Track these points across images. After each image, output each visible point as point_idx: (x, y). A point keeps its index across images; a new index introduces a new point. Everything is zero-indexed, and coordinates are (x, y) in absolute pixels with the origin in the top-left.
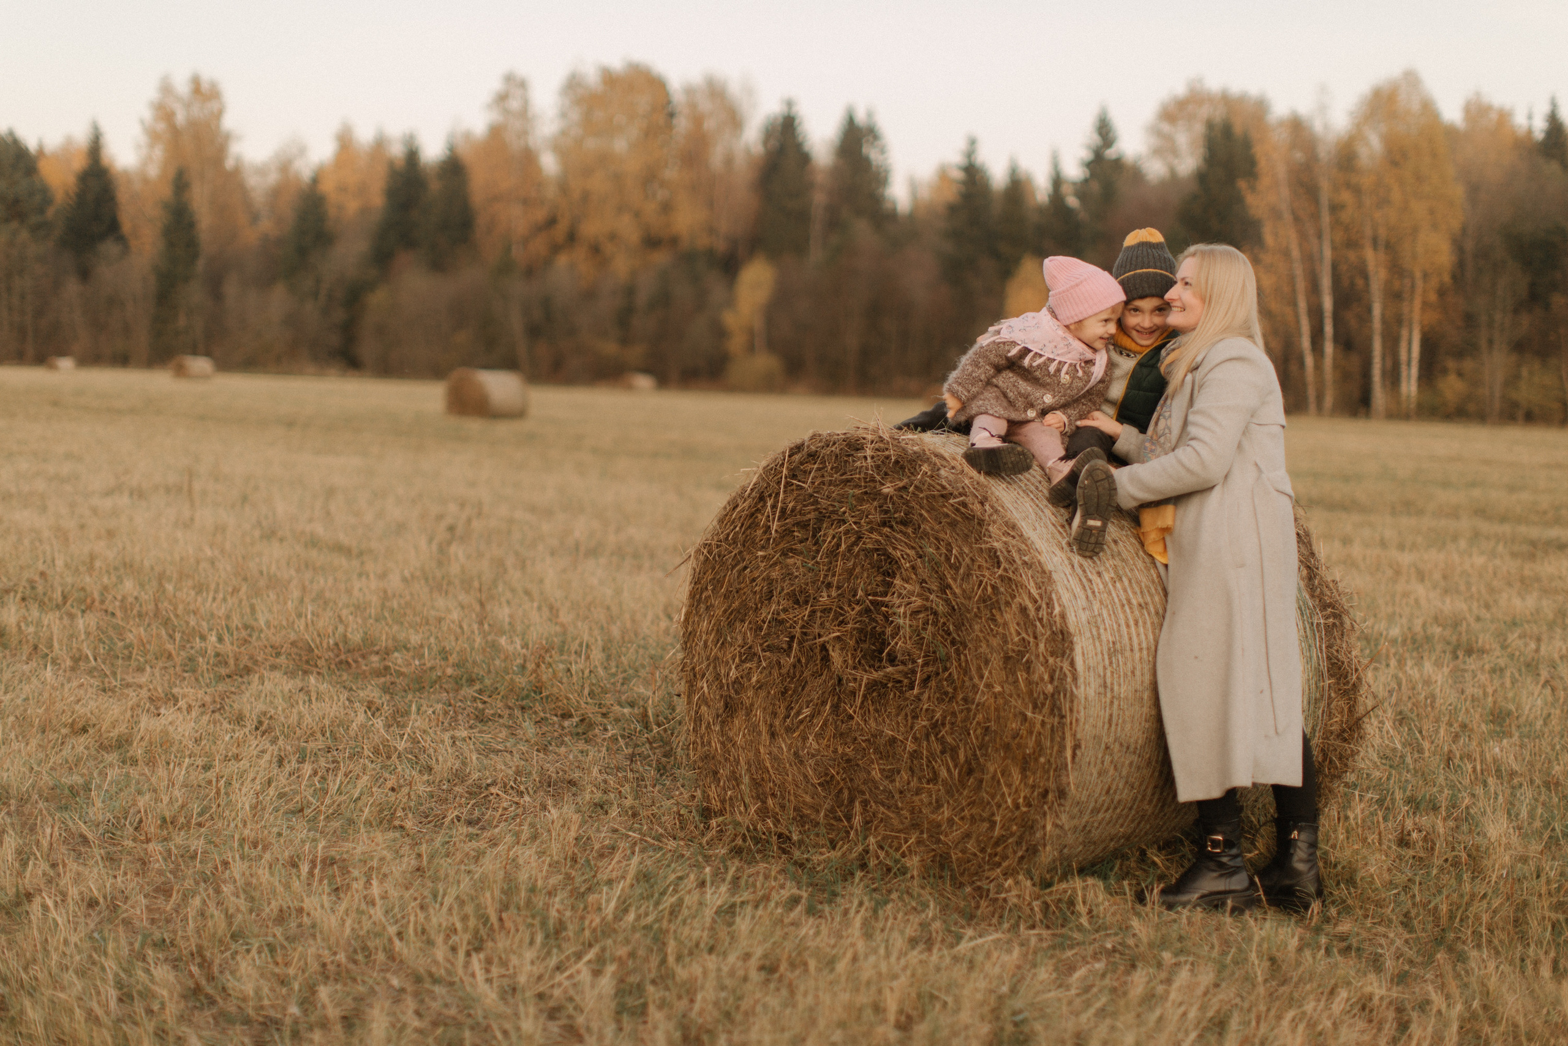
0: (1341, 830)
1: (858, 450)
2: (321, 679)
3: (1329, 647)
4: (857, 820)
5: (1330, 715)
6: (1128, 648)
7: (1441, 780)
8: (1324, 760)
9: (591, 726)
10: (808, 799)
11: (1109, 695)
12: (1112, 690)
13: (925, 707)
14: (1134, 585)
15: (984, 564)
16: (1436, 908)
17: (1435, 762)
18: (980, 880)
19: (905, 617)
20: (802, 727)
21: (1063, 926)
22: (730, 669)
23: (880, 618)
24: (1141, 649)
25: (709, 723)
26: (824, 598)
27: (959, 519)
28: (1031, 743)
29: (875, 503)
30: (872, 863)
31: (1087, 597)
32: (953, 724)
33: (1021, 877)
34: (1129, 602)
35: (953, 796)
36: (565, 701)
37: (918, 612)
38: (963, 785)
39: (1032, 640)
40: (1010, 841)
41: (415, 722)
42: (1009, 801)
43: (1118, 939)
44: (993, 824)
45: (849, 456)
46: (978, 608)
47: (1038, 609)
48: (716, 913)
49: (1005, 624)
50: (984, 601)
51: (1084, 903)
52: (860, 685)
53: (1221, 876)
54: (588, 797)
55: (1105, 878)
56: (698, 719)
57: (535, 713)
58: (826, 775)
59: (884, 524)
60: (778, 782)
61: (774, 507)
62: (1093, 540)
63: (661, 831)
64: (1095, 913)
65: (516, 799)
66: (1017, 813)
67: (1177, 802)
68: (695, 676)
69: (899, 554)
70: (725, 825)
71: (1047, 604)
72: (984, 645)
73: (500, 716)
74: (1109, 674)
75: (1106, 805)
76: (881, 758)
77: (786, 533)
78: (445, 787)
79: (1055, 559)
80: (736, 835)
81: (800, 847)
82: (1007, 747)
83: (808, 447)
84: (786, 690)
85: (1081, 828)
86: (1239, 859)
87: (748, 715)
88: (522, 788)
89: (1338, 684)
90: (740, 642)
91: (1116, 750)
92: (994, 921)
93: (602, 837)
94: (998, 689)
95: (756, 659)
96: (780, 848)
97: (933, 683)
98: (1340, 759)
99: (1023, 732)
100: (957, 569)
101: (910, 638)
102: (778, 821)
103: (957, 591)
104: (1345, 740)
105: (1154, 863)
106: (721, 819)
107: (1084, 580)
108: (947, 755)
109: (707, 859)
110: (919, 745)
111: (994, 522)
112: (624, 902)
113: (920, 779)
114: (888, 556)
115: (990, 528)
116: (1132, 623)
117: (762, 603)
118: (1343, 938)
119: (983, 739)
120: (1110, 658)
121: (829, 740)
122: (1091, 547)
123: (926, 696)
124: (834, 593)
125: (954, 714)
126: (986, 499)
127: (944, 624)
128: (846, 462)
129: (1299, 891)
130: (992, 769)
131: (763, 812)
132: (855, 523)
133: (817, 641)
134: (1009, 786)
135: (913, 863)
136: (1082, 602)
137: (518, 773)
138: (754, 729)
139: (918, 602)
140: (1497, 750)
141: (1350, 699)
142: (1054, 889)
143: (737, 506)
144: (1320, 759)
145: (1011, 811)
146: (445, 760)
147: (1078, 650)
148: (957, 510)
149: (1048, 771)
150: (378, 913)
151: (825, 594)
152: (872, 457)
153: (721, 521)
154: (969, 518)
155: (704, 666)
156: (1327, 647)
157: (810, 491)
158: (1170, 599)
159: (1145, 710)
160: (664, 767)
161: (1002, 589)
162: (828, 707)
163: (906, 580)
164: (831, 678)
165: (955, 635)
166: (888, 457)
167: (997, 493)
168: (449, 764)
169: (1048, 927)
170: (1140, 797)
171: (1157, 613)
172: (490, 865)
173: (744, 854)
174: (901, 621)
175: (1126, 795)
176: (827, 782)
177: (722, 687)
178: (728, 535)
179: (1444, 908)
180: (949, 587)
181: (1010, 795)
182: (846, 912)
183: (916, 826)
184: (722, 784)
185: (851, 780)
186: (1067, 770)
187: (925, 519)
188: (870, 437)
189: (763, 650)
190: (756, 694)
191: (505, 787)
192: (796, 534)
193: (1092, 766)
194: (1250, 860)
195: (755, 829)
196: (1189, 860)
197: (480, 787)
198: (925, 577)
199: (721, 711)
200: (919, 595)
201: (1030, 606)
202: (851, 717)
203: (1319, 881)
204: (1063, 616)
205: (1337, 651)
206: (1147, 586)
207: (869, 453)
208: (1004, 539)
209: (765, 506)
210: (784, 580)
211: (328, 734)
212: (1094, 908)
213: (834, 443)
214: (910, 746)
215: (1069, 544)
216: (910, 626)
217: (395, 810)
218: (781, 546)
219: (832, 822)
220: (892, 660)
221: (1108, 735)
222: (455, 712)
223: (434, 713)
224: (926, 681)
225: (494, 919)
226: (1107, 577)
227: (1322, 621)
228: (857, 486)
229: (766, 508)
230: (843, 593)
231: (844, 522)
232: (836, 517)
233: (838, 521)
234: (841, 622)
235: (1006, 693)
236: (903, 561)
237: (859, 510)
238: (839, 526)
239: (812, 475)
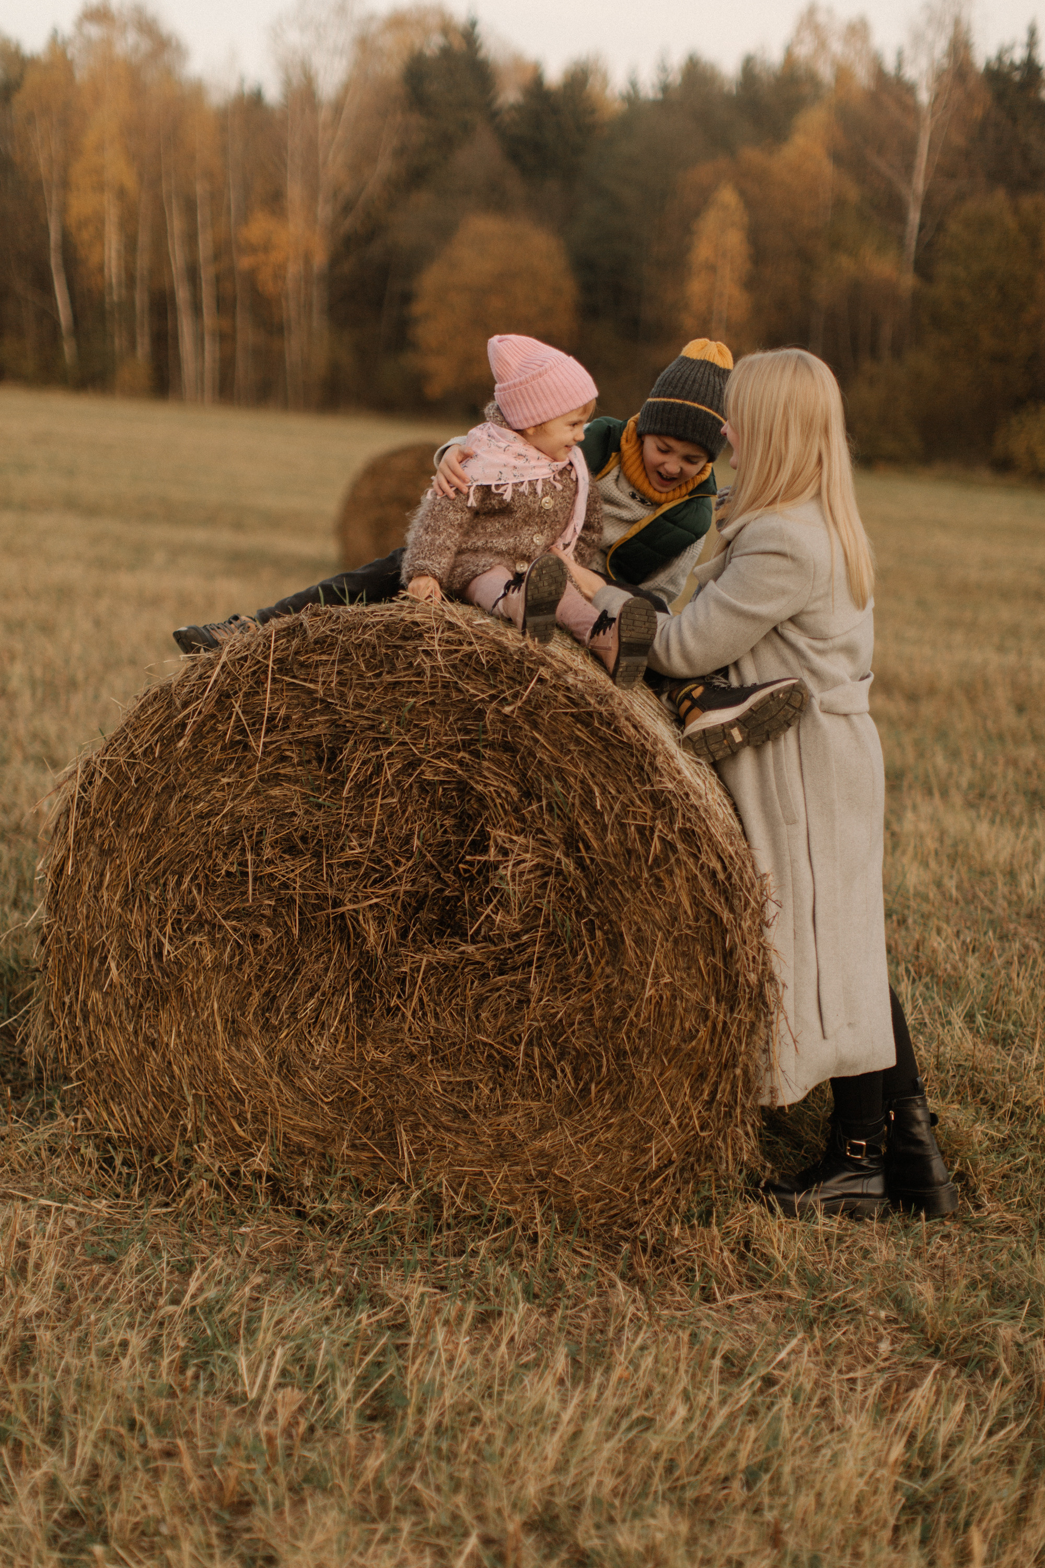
13: (542, 1002)
23: (449, 878)
30: (446, 1212)
52: (416, 970)
53: (856, 1177)
58: (341, 1089)
59: (462, 747)
69: (491, 790)
87: (186, 1006)
100: (600, 816)
101: (519, 909)
103: (596, 845)
115: (657, 762)
127: (571, 889)
130: (645, 1082)
134: (673, 1102)
139: (533, 861)
151: (354, 843)
161: (679, 847)
162: (345, 997)
165: (588, 904)
177: (137, 967)
180: (583, 839)
181: (673, 1114)
183: (505, 1156)
187: (541, 744)
200: (534, 851)
208: (676, 776)
216: (519, 892)
229: (231, 714)
230: (382, 841)
231: (388, 742)
232: (371, 734)
233: (375, 739)
234: (375, 882)
235: (677, 984)
236: (498, 801)
237: (416, 726)
238: (377, 748)
239: (321, 670)
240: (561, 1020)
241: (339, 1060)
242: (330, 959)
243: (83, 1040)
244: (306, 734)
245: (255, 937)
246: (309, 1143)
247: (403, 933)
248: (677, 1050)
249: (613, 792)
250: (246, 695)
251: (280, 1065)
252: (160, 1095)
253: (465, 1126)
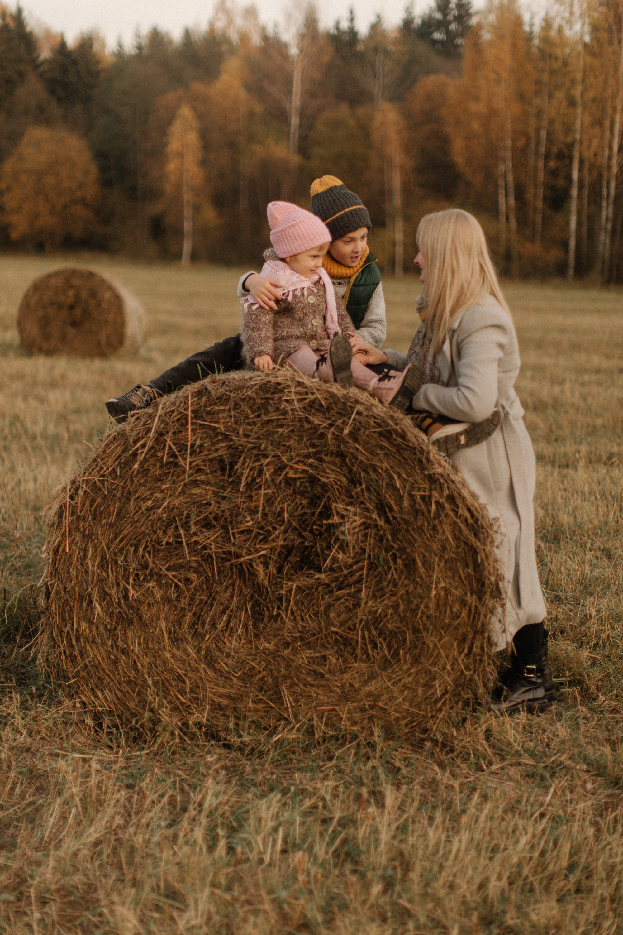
1: (274, 393)
45: (267, 399)
68: (71, 597)
94: (442, 585)
127: (381, 535)
134: (448, 656)
139: (360, 521)
152: (299, 401)
157: (222, 430)
165: (392, 544)
166: (316, 400)
176: (245, 674)
199: (111, 626)
216: (352, 540)
229: (165, 446)
230: (265, 515)
231: (265, 456)
232: (255, 452)
233: (257, 455)
234: (261, 540)
235: (448, 586)
236: (336, 487)
237: (284, 445)
238: (259, 460)
239: (221, 415)
240: (380, 615)
241: (242, 650)
242: (234, 590)
243: (77, 653)
244: (215, 455)
245: (187, 581)
246: (225, 702)
247: (280, 570)
248: (449, 625)
249: (405, 476)
250: (174, 433)
251: (206, 657)
252: (129, 682)
253: (323, 682)
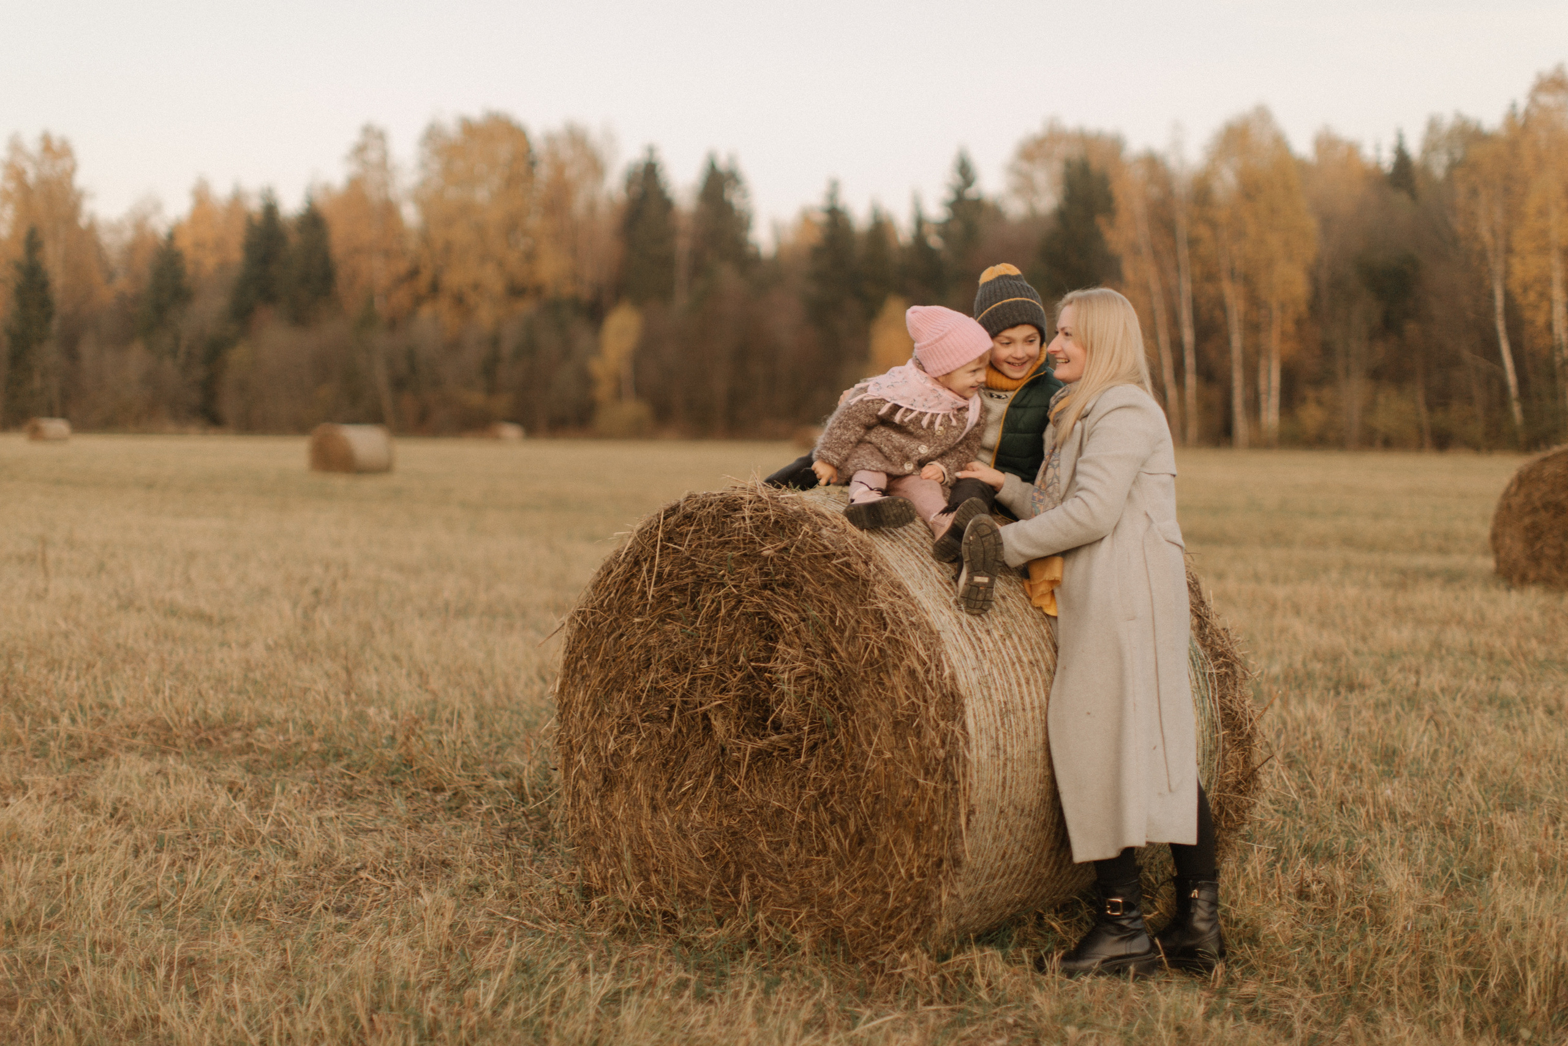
0: (1241, 886)
1: (735, 510)
2: (180, 761)
3: (1222, 697)
4: (745, 896)
5: (1226, 767)
6: (1020, 708)
7: (1335, 826)
8: (1221, 813)
9: (464, 799)
10: (693, 874)
11: (1002, 757)
12: (1005, 752)
13: (813, 775)
14: (1025, 643)
15: (870, 626)
16: (1341, 965)
17: (1328, 807)
18: (874, 955)
19: (790, 683)
20: (685, 800)
21: (962, 1000)
22: (608, 741)
23: (763, 684)
24: (1033, 708)
25: (588, 798)
26: (705, 666)
27: (842, 580)
28: (924, 810)
29: (755, 566)
30: (762, 940)
31: (977, 657)
32: (842, 792)
33: (916, 951)
34: (1020, 660)
35: (844, 867)
36: (437, 775)
37: (803, 678)
38: (854, 854)
39: (921, 704)
40: (904, 913)
41: (280, 803)
42: (903, 871)
43: (1019, 1012)
44: (887, 895)
45: (727, 517)
46: (865, 672)
47: (927, 671)
48: (600, 1003)
49: (894, 688)
50: (872, 665)
51: (983, 975)
52: (745, 755)
53: (1122, 939)
54: (462, 878)
55: (1002, 946)
56: (576, 794)
57: (406, 788)
58: (711, 848)
59: (765, 586)
60: (661, 858)
61: (650, 571)
62: (980, 597)
63: (540, 912)
64: (994, 985)
65: (387, 883)
66: (911, 884)
67: (1074, 864)
68: (572, 749)
69: (781, 617)
70: (607, 905)
71: (937, 666)
72: (872, 710)
73: (369, 793)
74: (1001, 736)
75: (1002, 870)
76: (768, 830)
77: (663, 598)
78: (311, 873)
79: (943, 618)
80: (618, 915)
81: (686, 925)
82: (899, 815)
83: (684, 508)
84: (667, 762)
85: (976, 895)
86: (1139, 921)
87: (628, 788)
88: (393, 871)
89: (1233, 735)
90: (618, 712)
91: (1010, 814)
92: (891, 997)
93: (479, 923)
94: (888, 755)
95: (635, 730)
96: (664, 926)
97: (820, 751)
98: (1237, 810)
99: (915, 799)
100: (842, 632)
101: (795, 704)
102: (662, 898)
103: (843, 654)
104: (1241, 792)
105: (1052, 928)
106: (602, 898)
107: (973, 639)
108: (837, 825)
109: (589, 940)
110: (808, 816)
111: (879, 582)
112: (503, 995)
113: (808, 851)
114: (770, 620)
115: (876, 589)
116: (1023, 681)
117: (640, 671)
118: (1249, 1000)
119: (874, 808)
120: (1002, 719)
121: (713, 813)
122: (979, 604)
123: (813, 764)
124: (715, 660)
125: (843, 782)
126: (870, 558)
127: (830, 688)
128: (724, 523)
129: (1202, 952)
130: (883, 839)
131: (647, 890)
132: (735, 586)
133: (699, 710)
134: (902, 856)
135: (805, 939)
136: (972, 662)
137: (389, 854)
138: (635, 803)
139: (802, 667)
140: (1389, 792)
141: (1245, 750)
142: (951, 961)
143: (612, 571)
144: (1216, 812)
145: (905, 882)
146: (312, 845)
147: (969, 712)
148: (841, 571)
149: (942, 840)
150: (239, 1020)
151: (705, 661)
152: (751, 518)
153: (595, 587)
154: (853, 579)
155: (581, 738)
156: (1220, 698)
157: (687, 554)
158: (1060, 654)
159: (1040, 770)
160: (542, 842)
161: (889, 652)
162: (711, 778)
163: (790, 645)
164: (714, 748)
165: (842, 701)
166: (767, 517)
167: (881, 552)
168: (316, 848)
169: (946, 1002)
170: (1036, 860)
171: (1048, 670)
172: (361, 962)
173: (628, 935)
174: (785, 688)
175: (1022, 859)
176: (713, 856)
177: (600, 760)
178: (603, 601)
179: (1349, 964)
180: (834, 650)
181: (903, 865)
182: (736, 995)
183: (806, 900)
184: (602, 861)
185: (738, 854)
186: (962, 838)
187: (808, 580)
188: (747, 497)
189: (643, 721)
190: (636, 767)
191: (375, 871)
192: (673, 599)
193: (986, 831)
194: (1149, 921)
195: (639, 908)
196: (1087, 923)
197: (348, 872)
198: (809, 640)
199: (599, 785)
200: (803, 660)
201: (919, 668)
202: (736, 789)
203: (1221, 939)
204: (953, 678)
205: (1230, 701)
206: (1037, 643)
207: (747, 513)
208: (890, 599)
209: (640, 570)
210: (661, 647)
211: (187, 820)
212: (992, 979)
213: (711, 504)
214: (798, 817)
215: (957, 602)
216: (795, 692)
217: (259, 901)
218: (659, 612)
219: (718, 897)
220: (777, 727)
221: (1002, 798)
222: (322, 790)
223: (299, 792)
224: (813, 748)
225: (364, 1021)
226: (996, 635)
227: (1214, 671)
228: (736, 548)
229: (642, 573)
232: (713, 580)
233: (716, 584)
234: (723, 689)
235: (897, 760)
237: (739, 573)
238: (719, 590)
241: (710, 826)
250: (650, 558)
